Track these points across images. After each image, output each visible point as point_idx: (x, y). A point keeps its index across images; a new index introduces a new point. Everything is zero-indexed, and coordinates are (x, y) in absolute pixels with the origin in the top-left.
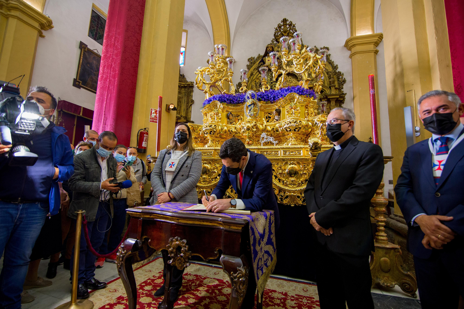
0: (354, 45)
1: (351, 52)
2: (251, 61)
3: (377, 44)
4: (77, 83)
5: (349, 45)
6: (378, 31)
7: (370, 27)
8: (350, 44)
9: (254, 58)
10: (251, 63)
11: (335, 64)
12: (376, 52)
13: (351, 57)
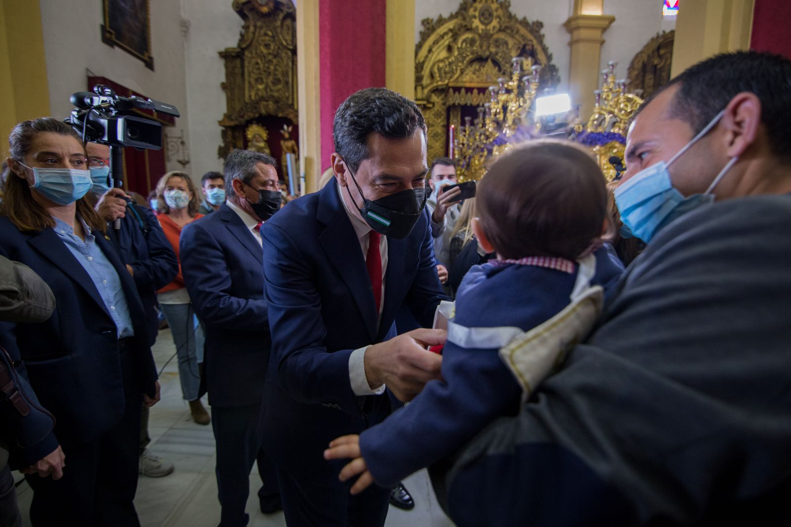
0: (578, 28)
1: (572, 37)
2: (428, 26)
3: (604, 30)
4: (108, 35)
5: (571, 25)
6: (609, 13)
7: (600, 3)
8: (573, 24)
9: (432, 20)
10: (428, 29)
11: (550, 51)
12: (602, 43)
13: (571, 44)
